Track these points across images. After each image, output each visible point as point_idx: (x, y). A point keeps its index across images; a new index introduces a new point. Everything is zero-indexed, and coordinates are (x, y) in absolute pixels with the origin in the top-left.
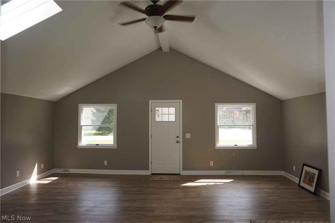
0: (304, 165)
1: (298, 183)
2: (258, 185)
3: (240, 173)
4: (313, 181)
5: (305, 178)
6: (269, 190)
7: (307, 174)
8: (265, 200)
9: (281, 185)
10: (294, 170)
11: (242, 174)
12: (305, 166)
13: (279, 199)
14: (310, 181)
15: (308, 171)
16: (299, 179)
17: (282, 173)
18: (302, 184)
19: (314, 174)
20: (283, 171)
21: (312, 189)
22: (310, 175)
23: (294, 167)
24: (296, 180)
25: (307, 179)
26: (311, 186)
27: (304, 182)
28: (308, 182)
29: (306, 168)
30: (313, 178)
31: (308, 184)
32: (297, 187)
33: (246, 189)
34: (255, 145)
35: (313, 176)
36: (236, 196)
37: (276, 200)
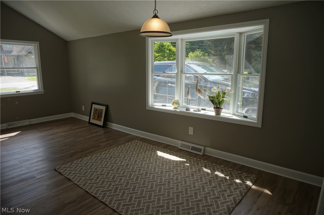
0: (93, 103)
1: (88, 121)
2: (51, 131)
3: (27, 122)
4: (101, 117)
5: (94, 115)
6: (64, 134)
7: (96, 111)
8: (63, 144)
9: (74, 126)
10: (83, 109)
11: (29, 124)
12: (93, 105)
13: (75, 139)
14: (98, 117)
15: (96, 108)
16: (89, 117)
17: (72, 115)
18: (92, 121)
19: (102, 110)
20: (72, 113)
21: (101, 123)
22: (99, 112)
23: (83, 107)
24: (86, 119)
25: (96, 115)
26: (100, 121)
27: (94, 118)
28: (97, 118)
29: (94, 106)
30: (101, 114)
31: (97, 120)
32: (88, 124)
33: (39, 138)
34: (42, 90)
35: (101, 112)
36: (29, 148)
37: (74, 141)
